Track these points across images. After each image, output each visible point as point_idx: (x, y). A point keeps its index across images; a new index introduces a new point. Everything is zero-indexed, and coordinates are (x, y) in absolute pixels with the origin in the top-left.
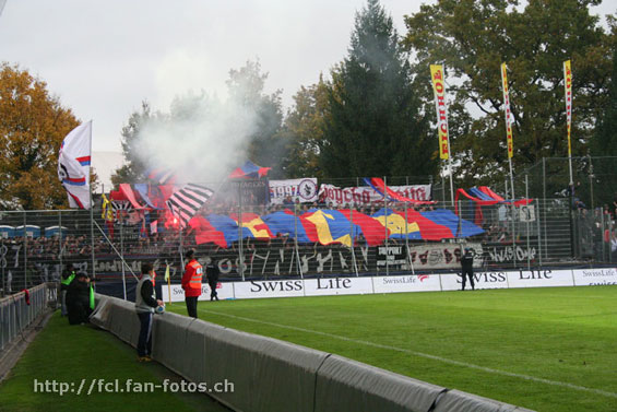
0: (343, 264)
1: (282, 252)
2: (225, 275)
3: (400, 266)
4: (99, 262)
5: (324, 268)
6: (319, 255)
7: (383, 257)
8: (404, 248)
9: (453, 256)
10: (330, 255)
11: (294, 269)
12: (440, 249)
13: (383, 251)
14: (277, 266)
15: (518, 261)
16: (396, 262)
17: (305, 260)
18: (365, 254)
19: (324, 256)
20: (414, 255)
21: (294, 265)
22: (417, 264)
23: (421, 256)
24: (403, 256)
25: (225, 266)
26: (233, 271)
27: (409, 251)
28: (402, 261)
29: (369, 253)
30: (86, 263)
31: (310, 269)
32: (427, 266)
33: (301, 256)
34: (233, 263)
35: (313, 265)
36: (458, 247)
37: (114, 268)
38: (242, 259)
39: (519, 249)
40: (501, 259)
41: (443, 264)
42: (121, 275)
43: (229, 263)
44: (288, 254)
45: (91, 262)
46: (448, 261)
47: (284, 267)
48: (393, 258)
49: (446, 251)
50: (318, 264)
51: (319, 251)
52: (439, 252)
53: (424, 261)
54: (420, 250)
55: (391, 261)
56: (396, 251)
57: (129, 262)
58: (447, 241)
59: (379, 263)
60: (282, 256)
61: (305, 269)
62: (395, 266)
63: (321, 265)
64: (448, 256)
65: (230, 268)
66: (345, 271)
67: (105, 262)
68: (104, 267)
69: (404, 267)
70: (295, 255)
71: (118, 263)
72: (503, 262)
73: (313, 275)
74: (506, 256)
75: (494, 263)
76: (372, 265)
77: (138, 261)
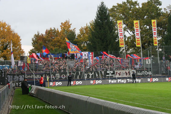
0: (97, 76)
1: (79, 72)
2: (63, 79)
3: (113, 76)
4: (27, 75)
5: (92, 77)
6: (90, 73)
7: (108, 74)
8: (114, 71)
9: (128, 73)
10: (93, 73)
11: (83, 77)
12: (124, 71)
13: (108, 72)
14: (78, 76)
15: (146, 75)
17: (86, 75)
18: (103, 73)
19: (91, 73)
20: (117, 73)
21: (83, 76)
22: (117, 76)
23: (119, 73)
25: (63, 76)
26: (66, 78)
27: (115, 72)
28: (113, 75)
30: (23, 76)
31: (87, 77)
33: (85, 73)
34: (66, 75)
35: (88, 76)
36: (129, 71)
37: (31, 77)
38: (68, 74)
39: (146, 71)
41: (125, 76)
42: (34, 79)
43: (65, 75)
45: (25, 75)
46: (126, 75)
47: (80, 77)
48: (111, 74)
49: (126, 72)
50: (90, 76)
51: (90, 72)
53: (120, 75)
54: (119, 72)
55: (110, 75)
56: (112, 72)
57: (36, 75)
58: (126, 69)
59: (107, 76)
60: (80, 74)
62: (111, 76)
63: (91, 76)
65: (65, 77)
66: (98, 78)
67: (29, 75)
68: (28, 77)
69: (114, 77)
70: (83, 73)
71: (33, 75)
72: (142, 75)
73: (88, 79)
74: (142, 73)
75: (139, 75)
76: (105, 76)
77: (38, 75)
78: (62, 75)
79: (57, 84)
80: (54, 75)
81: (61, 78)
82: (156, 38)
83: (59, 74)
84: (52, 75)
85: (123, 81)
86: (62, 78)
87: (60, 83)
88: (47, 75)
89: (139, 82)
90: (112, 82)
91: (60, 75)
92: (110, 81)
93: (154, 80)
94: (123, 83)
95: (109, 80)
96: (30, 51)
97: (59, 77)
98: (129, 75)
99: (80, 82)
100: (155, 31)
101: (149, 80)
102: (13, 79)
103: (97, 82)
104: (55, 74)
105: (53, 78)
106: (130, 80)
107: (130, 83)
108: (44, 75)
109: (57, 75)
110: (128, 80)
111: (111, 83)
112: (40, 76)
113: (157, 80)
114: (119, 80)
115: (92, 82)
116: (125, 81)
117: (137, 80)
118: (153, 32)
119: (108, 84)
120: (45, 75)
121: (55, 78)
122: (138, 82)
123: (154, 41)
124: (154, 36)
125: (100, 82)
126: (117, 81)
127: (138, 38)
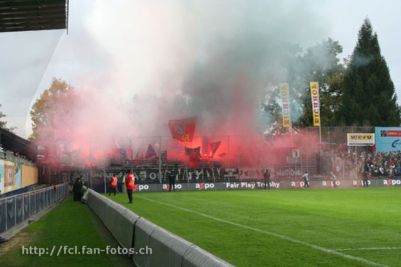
0: (209, 176)
1: (179, 170)
2: (154, 181)
3: (235, 177)
4: (94, 173)
5: (199, 178)
6: (197, 171)
7: (227, 173)
8: (238, 169)
9: (260, 173)
10: (202, 172)
11: (185, 178)
12: (254, 169)
13: (227, 170)
15: (291, 176)
16: (233, 175)
17: (190, 174)
18: (219, 171)
19: (199, 172)
20: (242, 171)
21: (185, 176)
22: (243, 176)
23: (245, 173)
24: (236, 172)
25: (153, 176)
26: (156, 178)
27: (240, 170)
28: (236, 175)
30: (87, 173)
31: (192, 178)
32: (248, 177)
33: (188, 172)
34: (157, 174)
35: (194, 176)
36: (263, 168)
37: (100, 176)
38: (160, 173)
39: (292, 170)
40: (283, 175)
41: (255, 177)
42: (104, 179)
43: (155, 174)
44: (182, 171)
45: (90, 173)
46: (258, 175)
47: (180, 177)
48: (231, 173)
49: (257, 171)
50: (196, 176)
51: (197, 169)
52: (254, 171)
53: (246, 175)
54: (245, 170)
55: (231, 175)
56: (233, 170)
59: (225, 176)
61: (190, 178)
62: (232, 177)
63: (198, 176)
64: (258, 173)
65: (155, 177)
66: (209, 179)
67: (97, 173)
68: (95, 175)
69: (237, 178)
71: (103, 173)
73: (194, 181)
74: (285, 173)
75: (279, 176)
76: (222, 177)
77: (112, 172)
78: (151, 174)
79: (141, 187)
80: (138, 174)
81: (148, 178)
82: (317, 113)
83: (145, 172)
85: (249, 185)
86: (150, 179)
87: (146, 187)
89: (277, 188)
90: (232, 186)
92: (228, 184)
93: (302, 184)
94: (250, 189)
99: (179, 186)
100: (316, 102)
101: (293, 184)
102: (71, 178)
103: (207, 186)
106: (262, 184)
107: (261, 188)
108: (121, 173)
109: (142, 173)
110: (259, 183)
111: (230, 189)
114: (243, 184)
115: (198, 186)
116: (254, 186)
117: (273, 184)
118: (313, 102)
119: (225, 189)
120: (123, 173)
122: (274, 188)
123: (314, 118)
124: (314, 109)
125: (212, 185)
126: (240, 185)
127: (286, 112)
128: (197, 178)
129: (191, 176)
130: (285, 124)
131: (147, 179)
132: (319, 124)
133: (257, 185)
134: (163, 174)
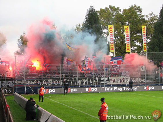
0: (91, 82)
1: (73, 78)
2: (56, 85)
3: (107, 83)
4: (17, 81)
6: (84, 80)
7: (103, 81)
8: (108, 78)
9: (122, 80)
10: (87, 80)
11: (77, 84)
12: (118, 78)
13: (102, 79)
14: (72, 83)
15: (140, 82)
16: (106, 82)
17: (80, 81)
18: (97, 79)
20: (111, 79)
21: (77, 82)
22: (112, 83)
23: (113, 80)
24: (108, 80)
26: (59, 84)
27: (110, 78)
28: (108, 82)
29: (98, 79)
30: (13, 81)
31: (81, 84)
32: (115, 83)
33: (79, 80)
34: (59, 81)
35: (82, 82)
36: (123, 78)
37: (22, 83)
38: (61, 80)
39: (140, 79)
40: (135, 82)
41: (119, 83)
42: (24, 85)
43: (57, 81)
44: (75, 79)
45: (15, 81)
46: (121, 82)
47: (74, 83)
48: (105, 81)
49: (120, 79)
51: (84, 78)
52: (118, 79)
54: (113, 78)
56: (106, 79)
57: (27, 81)
58: (121, 76)
59: (101, 82)
60: (73, 80)
61: (80, 84)
63: (85, 82)
64: (121, 80)
65: (58, 83)
66: (92, 84)
67: (19, 81)
68: (19, 82)
70: (77, 80)
71: (23, 81)
72: (136, 82)
73: (82, 86)
74: (136, 81)
76: (99, 83)
77: (29, 80)
78: (55, 81)
79: (50, 91)
80: (47, 82)
82: (145, 44)
83: (51, 80)
84: (45, 81)
85: (119, 89)
86: (54, 84)
87: (54, 91)
88: (39, 80)
89: (136, 90)
90: (108, 89)
91: (53, 81)
93: (150, 88)
94: (119, 91)
95: (105, 88)
96: (15, 52)
97: (52, 83)
98: (123, 82)
99: (75, 90)
101: (145, 88)
102: (1, 84)
104: (48, 80)
105: (45, 84)
106: (126, 88)
107: (126, 91)
108: (35, 81)
109: (49, 81)
110: (124, 87)
111: (107, 91)
112: (31, 82)
113: (153, 88)
114: (115, 88)
115: (87, 89)
116: (121, 89)
119: (104, 92)
120: (37, 80)
121: (48, 84)
122: (134, 91)
124: (144, 41)
125: (95, 89)
126: (113, 89)
127: (128, 43)
128: (84, 84)
129: (80, 83)
130: (127, 50)
131: (52, 84)
132: (146, 51)
133: (123, 89)
134: (63, 81)
